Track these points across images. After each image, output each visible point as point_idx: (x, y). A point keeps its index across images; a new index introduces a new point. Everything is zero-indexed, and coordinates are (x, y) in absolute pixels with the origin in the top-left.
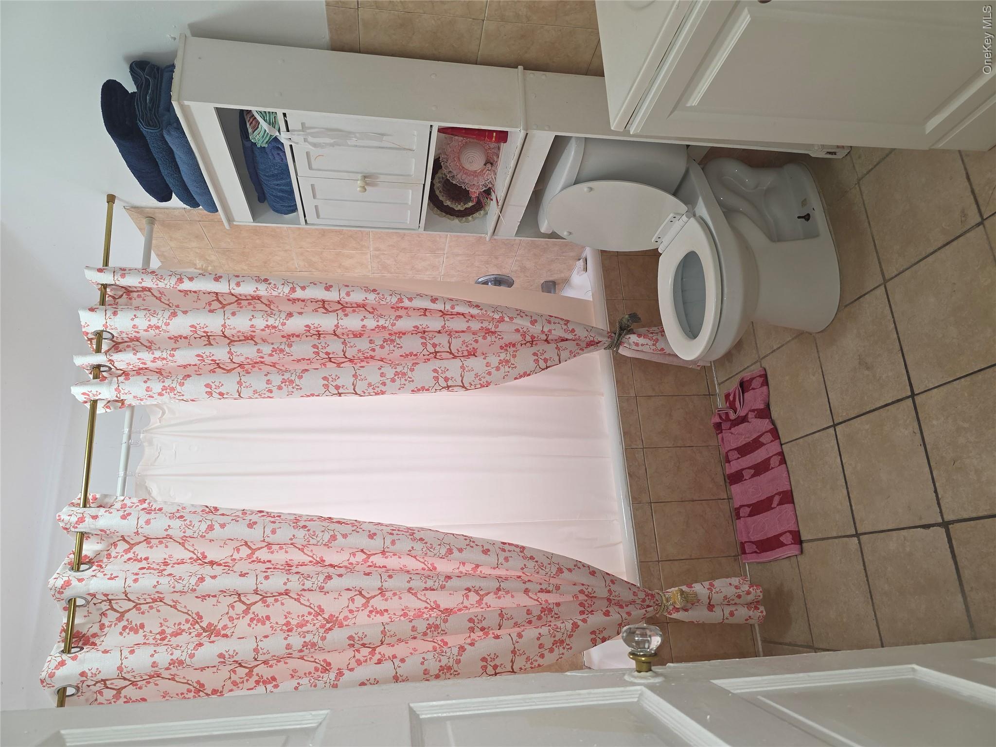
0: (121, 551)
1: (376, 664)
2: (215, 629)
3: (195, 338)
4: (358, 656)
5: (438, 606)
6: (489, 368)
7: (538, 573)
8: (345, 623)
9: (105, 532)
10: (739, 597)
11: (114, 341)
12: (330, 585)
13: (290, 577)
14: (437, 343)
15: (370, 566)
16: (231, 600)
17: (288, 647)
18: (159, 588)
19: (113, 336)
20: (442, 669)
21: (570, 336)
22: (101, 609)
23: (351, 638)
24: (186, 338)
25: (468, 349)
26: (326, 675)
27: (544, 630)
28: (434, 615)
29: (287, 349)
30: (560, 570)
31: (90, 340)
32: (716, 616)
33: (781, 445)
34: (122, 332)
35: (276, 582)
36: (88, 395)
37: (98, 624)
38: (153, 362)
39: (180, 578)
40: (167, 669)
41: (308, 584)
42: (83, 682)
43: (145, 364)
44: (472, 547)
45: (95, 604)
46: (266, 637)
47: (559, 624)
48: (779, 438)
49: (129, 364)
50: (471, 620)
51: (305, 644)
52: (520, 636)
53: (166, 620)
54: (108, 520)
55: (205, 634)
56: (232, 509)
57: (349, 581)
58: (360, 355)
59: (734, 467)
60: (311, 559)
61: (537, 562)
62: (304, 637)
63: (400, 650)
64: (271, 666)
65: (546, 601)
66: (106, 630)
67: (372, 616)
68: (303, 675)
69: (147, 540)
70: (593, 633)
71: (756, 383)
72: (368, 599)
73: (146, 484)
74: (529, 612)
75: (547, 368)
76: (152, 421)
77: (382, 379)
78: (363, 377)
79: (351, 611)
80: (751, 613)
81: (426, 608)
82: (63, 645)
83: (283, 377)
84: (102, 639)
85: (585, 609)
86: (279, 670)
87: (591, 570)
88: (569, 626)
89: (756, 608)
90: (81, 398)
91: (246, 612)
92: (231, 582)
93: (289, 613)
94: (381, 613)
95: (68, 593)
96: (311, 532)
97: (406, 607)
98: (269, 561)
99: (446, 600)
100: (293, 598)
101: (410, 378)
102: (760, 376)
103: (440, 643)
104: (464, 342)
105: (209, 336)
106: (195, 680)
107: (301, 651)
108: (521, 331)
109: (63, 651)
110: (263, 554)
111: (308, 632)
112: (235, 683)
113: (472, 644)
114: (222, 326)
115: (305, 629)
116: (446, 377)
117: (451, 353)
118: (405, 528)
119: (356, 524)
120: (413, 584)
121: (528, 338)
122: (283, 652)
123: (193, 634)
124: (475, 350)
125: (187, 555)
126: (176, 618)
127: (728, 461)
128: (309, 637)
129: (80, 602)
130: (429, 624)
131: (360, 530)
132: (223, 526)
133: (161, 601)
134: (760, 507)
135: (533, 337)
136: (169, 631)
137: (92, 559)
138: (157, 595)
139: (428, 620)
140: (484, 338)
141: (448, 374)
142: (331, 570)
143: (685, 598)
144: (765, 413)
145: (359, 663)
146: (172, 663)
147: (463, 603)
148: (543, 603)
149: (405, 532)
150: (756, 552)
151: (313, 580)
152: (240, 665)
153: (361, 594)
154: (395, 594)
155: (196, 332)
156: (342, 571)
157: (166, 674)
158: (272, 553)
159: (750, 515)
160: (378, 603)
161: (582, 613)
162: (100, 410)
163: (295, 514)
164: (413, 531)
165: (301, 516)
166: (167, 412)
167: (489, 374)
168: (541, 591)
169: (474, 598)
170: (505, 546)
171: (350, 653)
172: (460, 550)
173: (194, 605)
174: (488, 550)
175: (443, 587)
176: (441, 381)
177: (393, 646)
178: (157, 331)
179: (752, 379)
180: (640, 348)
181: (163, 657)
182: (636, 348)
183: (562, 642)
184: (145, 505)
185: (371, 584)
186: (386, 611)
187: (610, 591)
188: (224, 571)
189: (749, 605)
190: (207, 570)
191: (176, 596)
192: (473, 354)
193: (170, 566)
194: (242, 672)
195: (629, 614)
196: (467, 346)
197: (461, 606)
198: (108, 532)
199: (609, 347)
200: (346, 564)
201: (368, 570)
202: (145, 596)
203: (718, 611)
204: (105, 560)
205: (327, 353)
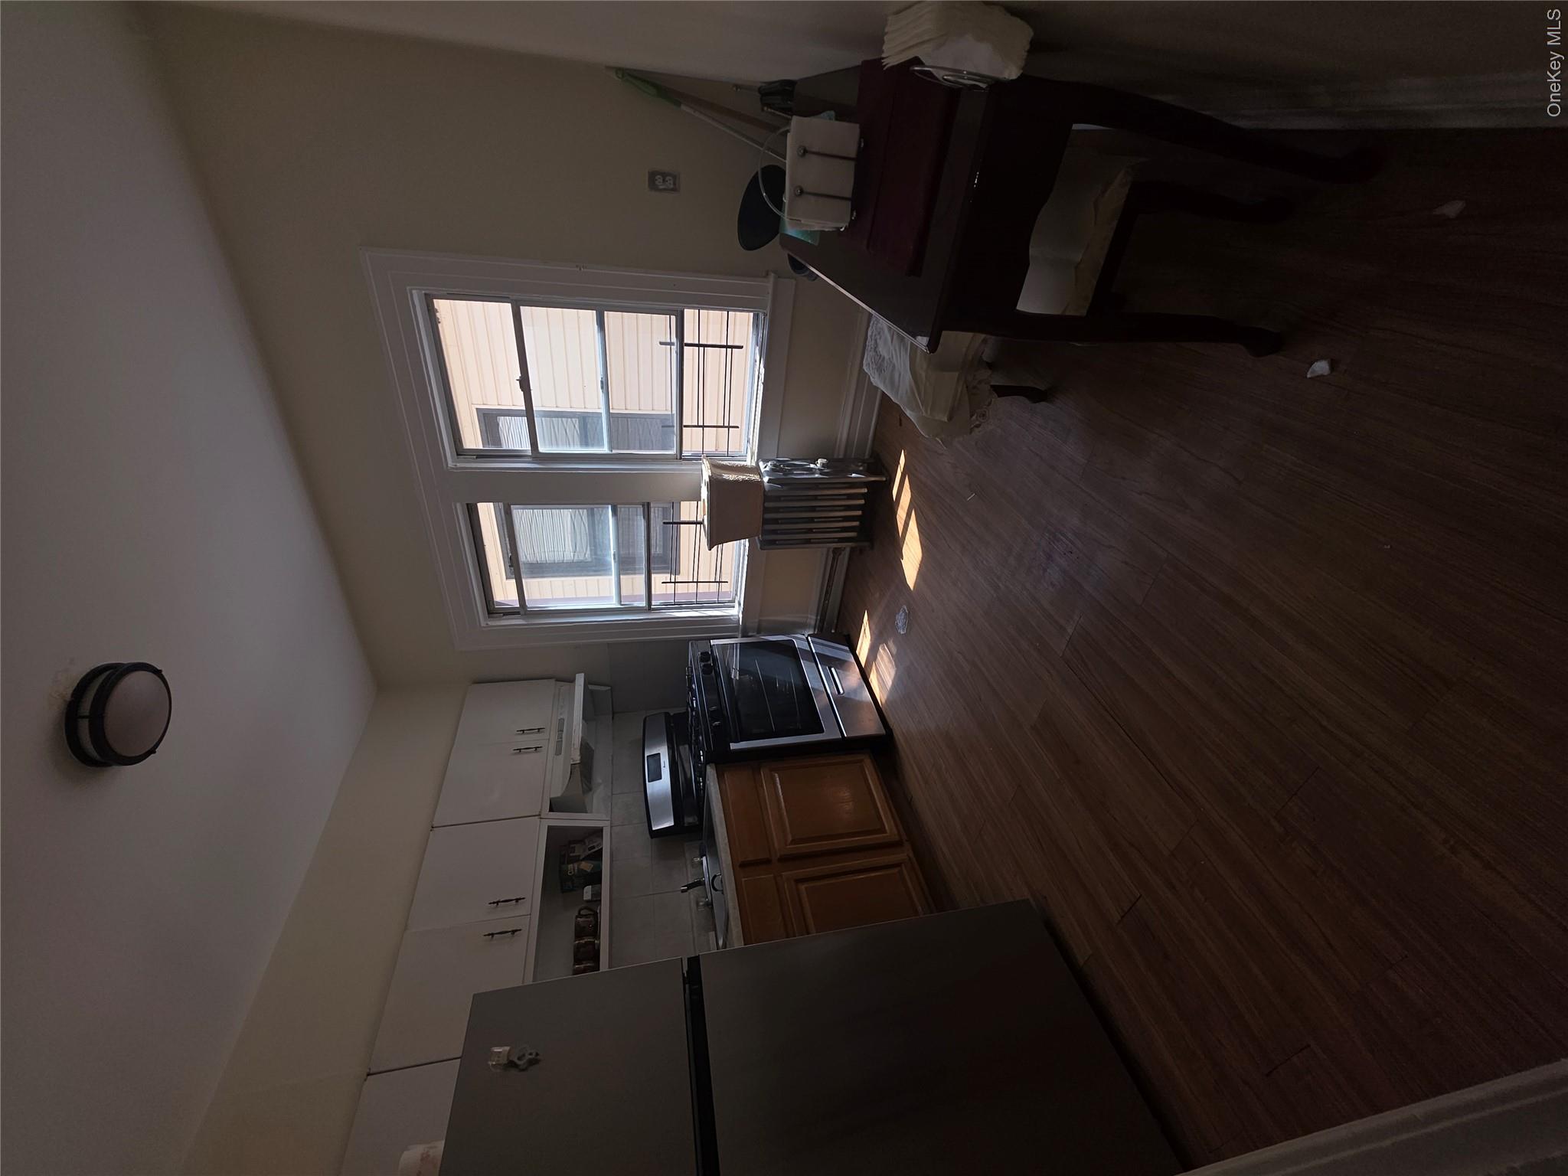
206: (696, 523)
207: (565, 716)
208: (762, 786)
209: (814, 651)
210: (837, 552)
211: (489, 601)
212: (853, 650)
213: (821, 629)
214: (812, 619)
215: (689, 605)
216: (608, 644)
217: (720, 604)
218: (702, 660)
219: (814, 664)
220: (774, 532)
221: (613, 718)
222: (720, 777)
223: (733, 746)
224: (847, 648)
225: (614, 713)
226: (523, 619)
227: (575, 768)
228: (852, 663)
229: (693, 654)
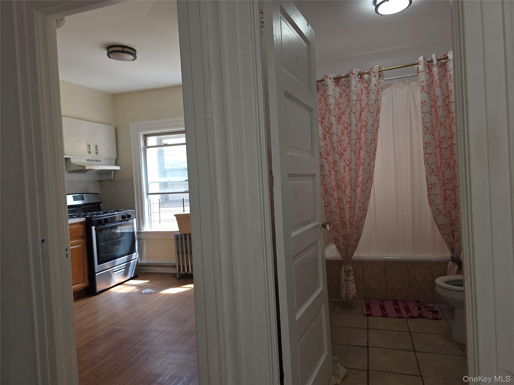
0: (365, 86)
1: (329, 169)
2: (340, 119)
3: (448, 92)
4: (331, 164)
5: (346, 188)
6: (437, 205)
7: (356, 221)
8: (341, 159)
9: (370, 80)
10: (349, 291)
11: (445, 63)
12: (352, 153)
13: (355, 140)
14: (449, 184)
15: (359, 165)
16: (349, 123)
17: (334, 143)
18: (352, 101)
19: (447, 63)
20: (327, 189)
21: (455, 240)
22: (346, 85)
23: (336, 161)
24: (448, 88)
25: (447, 197)
26: (326, 155)
27: (338, 222)
28: (343, 187)
29: (442, 127)
30: (357, 229)
31: (445, 55)
32: (343, 282)
33: (406, 318)
34: (448, 66)
35: (354, 136)
36: (420, 62)
37: (342, 85)
38: (435, 80)
39: (355, 107)
40: (329, 109)
41: (353, 146)
42: (326, 86)
43: (434, 77)
44: (365, 199)
45: (348, 83)
46: (337, 135)
47: (340, 227)
48: (409, 318)
49: (434, 72)
50: (341, 198)
51: (335, 148)
52: (336, 214)
53: (343, 104)
54: (374, 81)
55: (339, 117)
56: (379, 117)
57: (354, 159)
58: (442, 154)
59: (400, 303)
60: (362, 146)
61: (360, 221)
62: (337, 147)
63: (333, 177)
64: (329, 138)
65: (347, 224)
66: (340, 88)
67: (343, 167)
68: (326, 148)
69: (368, 93)
70: (337, 239)
71: (435, 316)
72: (348, 165)
73: (389, 87)
74: (344, 217)
75: (439, 229)
76: (414, 83)
77: (430, 163)
78: (431, 156)
79: (345, 160)
80: (344, 294)
81: (345, 184)
82: (336, 77)
83: (430, 127)
84: (338, 87)
85: (345, 237)
86: (328, 140)
87: (358, 240)
88: (339, 231)
89: (345, 297)
90: (419, 59)
91: (345, 128)
92: (354, 122)
93: (345, 141)
94: (344, 170)
95: (351, 75)
96: (370, 145)
97: (346, 178)
98: (361, 132)
99: (348, 190)
100: (349, 141)
101: (431, 174)
102: (438, 317)
103: (335, 189)
104: (450, 195)
105: (449, 97)
106: (325, 116)
107: (333, 146)
108: (457, 219)
109: (334, 77)
110: (364, 130)
111: (338, 148)
112: (324, 128)
113: (334, 199)
114: (452, 101)
115: (340, 147)
116: (432, 188)
117: (445, 190)
118: (373, 176)
119: (374, 159)
120: (352, 179)
121: (454, 222)
122: (333, 141)
123: (339, 113)
124: (447, 200)
125: (363, 106)
126: (343, 107)
127: (403, 302)
128: (337, 148)
129: (349, 78)
130: (340, 185)
131: (371, 161)
132: (372, 116)
133: (349, 102)
134: (383, 308)
135: (454, 224)
136: (340, 106)
137: (362, 78)
138: (350, 100)
139: (341, 185)
140: (452, 204)
141: (433, 189)
142: (358, 152)
143: (349, 271)
144: (420, 316)
145: (329, 164)
146: (330, 110)
147: (347, 196)
148: (347, 223)
149: (370, 176)
150: (366, 304)
151: (354, 148)
152: (329, 129)
153: (350, 163)
154: (350, 174)
155: (450, 92)
156: (357, 156)
157: (327, 108)
158: (364, 133)
159: (380, 305)
160: (347, 168)
161: (344, 236)
162: (416, 66)
163: (377, 138)
164: (371, 178)
165: (377, 140)
166: (417, 87)
167: (435, 205)
168: (350, 222)
169: (349, 200)
170: (366, 210)
171: (332, 161)
172: (364, 195)
173: (347, 112)
174: (364, 204)
175: (351, 189)
176: (431, 186)
177: (334, 174)
178: (449, 78)
179: (437, 315)
180: (452, 270)
181: (332, 107)
182: (452, 268)
183: (334, 228)
184: (380, 89)
185: (353, 166)
186: (345, 172)
187: (350, 245)
188: (357, 119)
189: (346, 294)
190: (358, 114)
191: (350, 106)
192: (445, 199)
193: (360, 102)
194: (327, 130)
195: (343, 251)
196: (448, 196)
197: (346, 196)
198: (370, 81)
199: (452, 257)
200: (360, 157)
201: (358, 165)
202: (350, 97)
203: (344, 283)
204: (362, 82)
205: (442, 142)
206: (184, 211)
207: (102, 162)
208: (76, 240)
209: (131, 262)
210: (174, 266)
211: (150, 135)
212: (131, 279)
213: (140, 266)
214: (144, 261)
215: (150, 210)
216: (133, 179)
217: (150, 223)
218: (128, 215)
219: (126, 261)
220: (182, 239)
221: (98, 181)
222: (81, 223)
223: (93, 228)
224: (132, 276)
225: (100, 181)
226: (143, 147)
227: (83, 167)
228: (126, 278)
229: (130, 212)
